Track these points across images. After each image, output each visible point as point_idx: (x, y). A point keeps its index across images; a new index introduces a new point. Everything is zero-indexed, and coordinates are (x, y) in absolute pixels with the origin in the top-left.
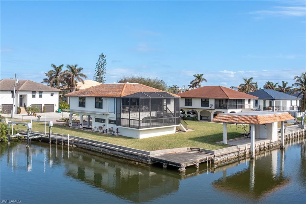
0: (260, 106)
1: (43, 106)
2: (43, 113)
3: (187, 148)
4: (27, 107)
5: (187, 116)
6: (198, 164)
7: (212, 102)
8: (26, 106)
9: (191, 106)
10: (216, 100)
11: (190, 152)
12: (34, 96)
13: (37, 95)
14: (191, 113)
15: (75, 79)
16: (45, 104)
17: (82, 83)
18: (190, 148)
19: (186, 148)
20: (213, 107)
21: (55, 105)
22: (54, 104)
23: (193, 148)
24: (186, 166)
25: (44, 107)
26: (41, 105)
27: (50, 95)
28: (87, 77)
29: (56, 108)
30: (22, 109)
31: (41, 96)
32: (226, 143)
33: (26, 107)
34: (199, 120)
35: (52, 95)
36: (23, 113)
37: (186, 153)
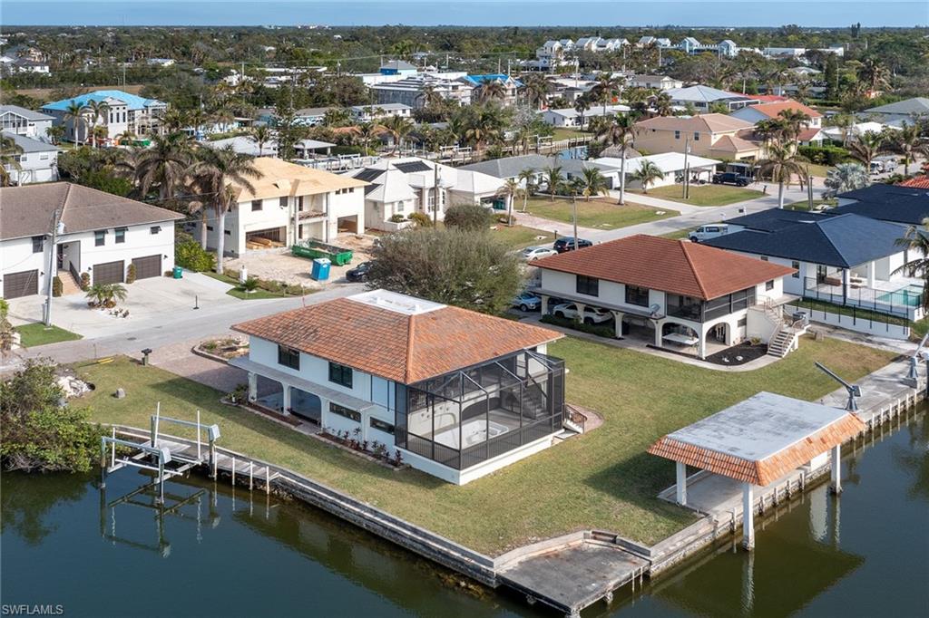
0: (805, 278)
1: (128, 263)
2: (127, 282)
3: (585, 534)
4: (80, 274)
5: (582, 322)
6: (610, 594)
7: (657, 300)
8: (77, 270)
9: (597, 296)
10: (668, 295)
11: (591, 546)
12: (100, 242)
13: (110, 238)
14: (595, 309)
15: (227, 181)
16: (133, 260)
17: (249, 193)
18: (590, 532)
19: (581, 534)
20: (662, 311)
21: (163, 257)
22: (160, 255)
23: (600, 534)
24: (581, 609)
25: (131, 268)
26: (123, 261)
27: (149, 230)
28: (263, 176)
29: (168, 264)
30: (66, 278)
31: (120, 239)
32: (684, 503)
33: (77, 275)
34: (620, 335)
35: (155, 230)
36: (69, 292)
37: (582, 552)
